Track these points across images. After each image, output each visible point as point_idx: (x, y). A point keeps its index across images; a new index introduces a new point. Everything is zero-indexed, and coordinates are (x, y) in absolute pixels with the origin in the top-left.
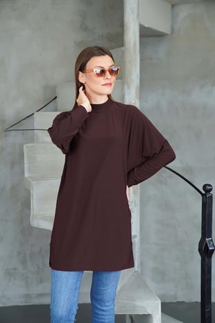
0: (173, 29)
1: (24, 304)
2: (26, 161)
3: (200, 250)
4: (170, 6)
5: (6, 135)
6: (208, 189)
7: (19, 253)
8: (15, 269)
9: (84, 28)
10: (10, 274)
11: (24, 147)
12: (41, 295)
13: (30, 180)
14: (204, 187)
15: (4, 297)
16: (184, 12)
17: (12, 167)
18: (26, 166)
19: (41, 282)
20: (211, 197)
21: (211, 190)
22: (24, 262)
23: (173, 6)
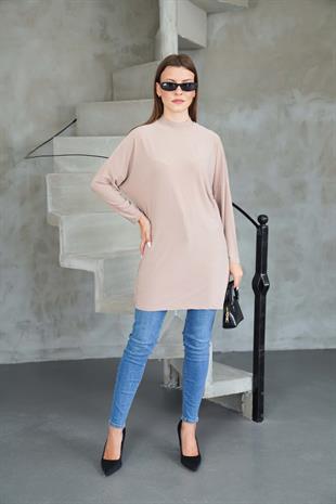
0: (208, 42)
1: (39, 360)
2: (48, 193)
3: (254, 288)
4: (205, 14)
5: (14, 166)
6: (262, 220)
7: (32, 303)
8: (28, 321)
9: (104, 38)
10: (23, 327)
11: (48, 177)
12: (60, 350)
13: (57, 214)
14: (260, 218)
15: (16, 352)
16: (220, 22)
17: (22, 204)
18: (49, 199)
19: (59, 336)
20: (267, 229)
21: (266, 221)
22: (38, 314)
23: (208, 14)
